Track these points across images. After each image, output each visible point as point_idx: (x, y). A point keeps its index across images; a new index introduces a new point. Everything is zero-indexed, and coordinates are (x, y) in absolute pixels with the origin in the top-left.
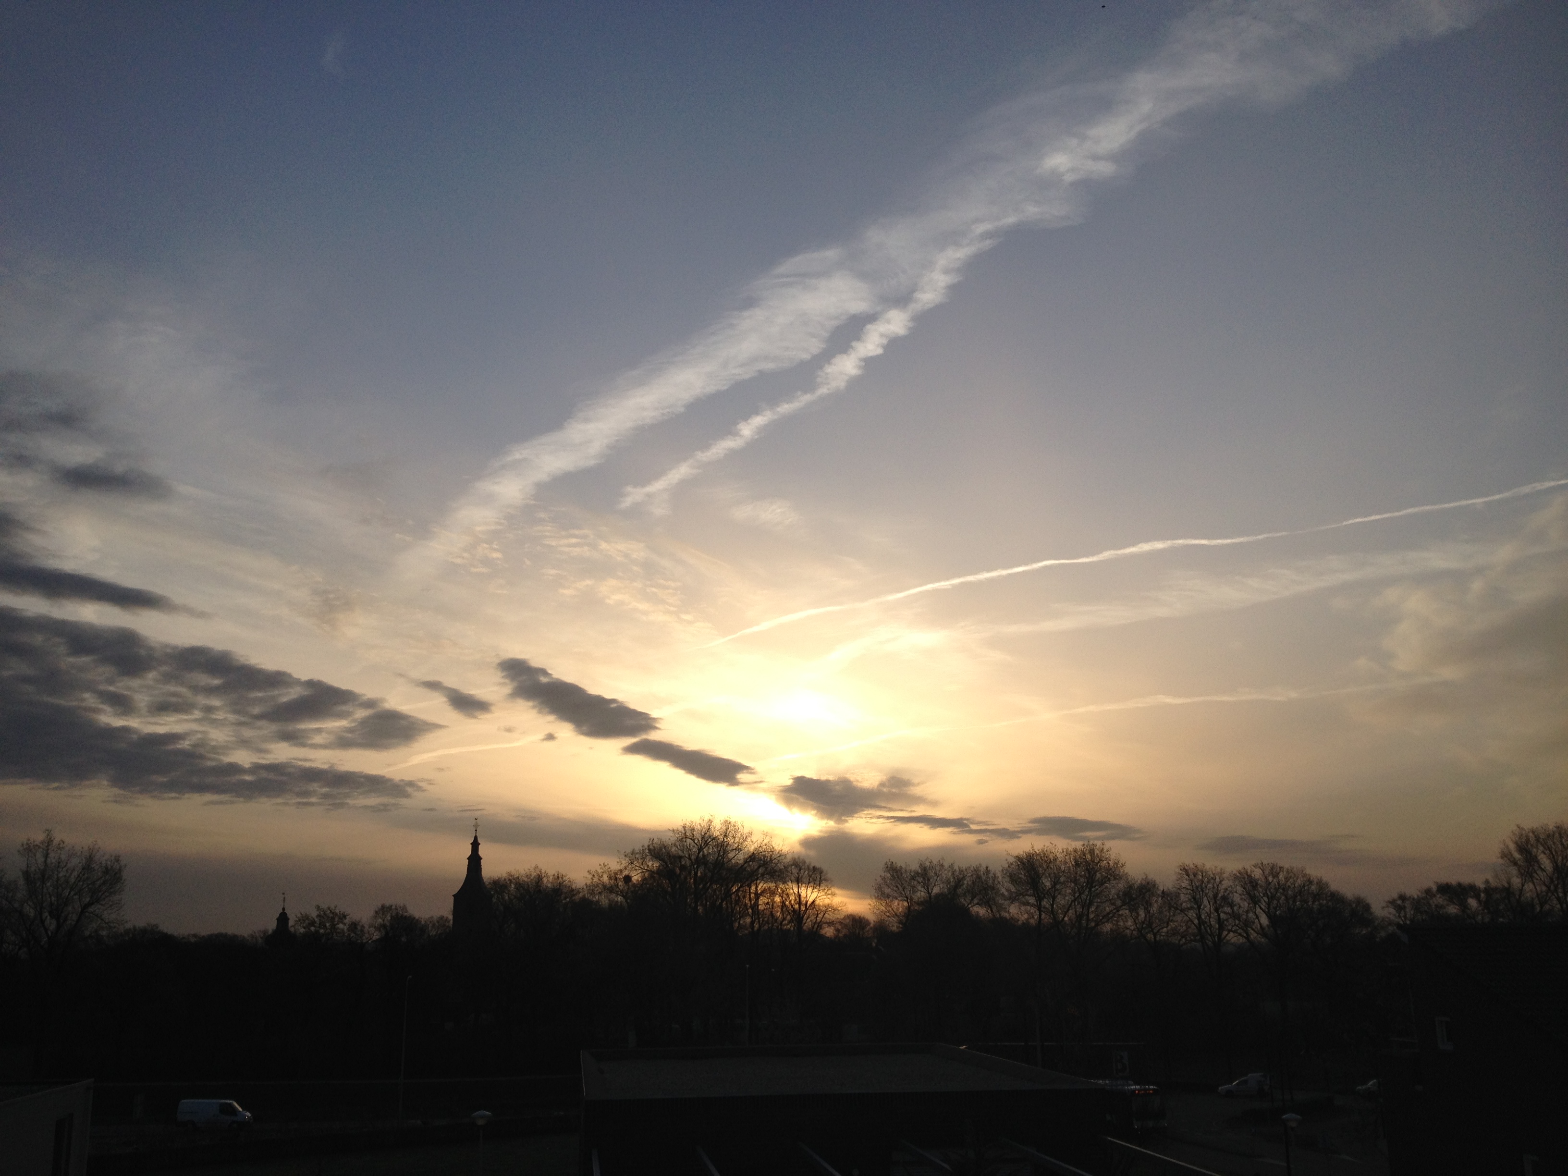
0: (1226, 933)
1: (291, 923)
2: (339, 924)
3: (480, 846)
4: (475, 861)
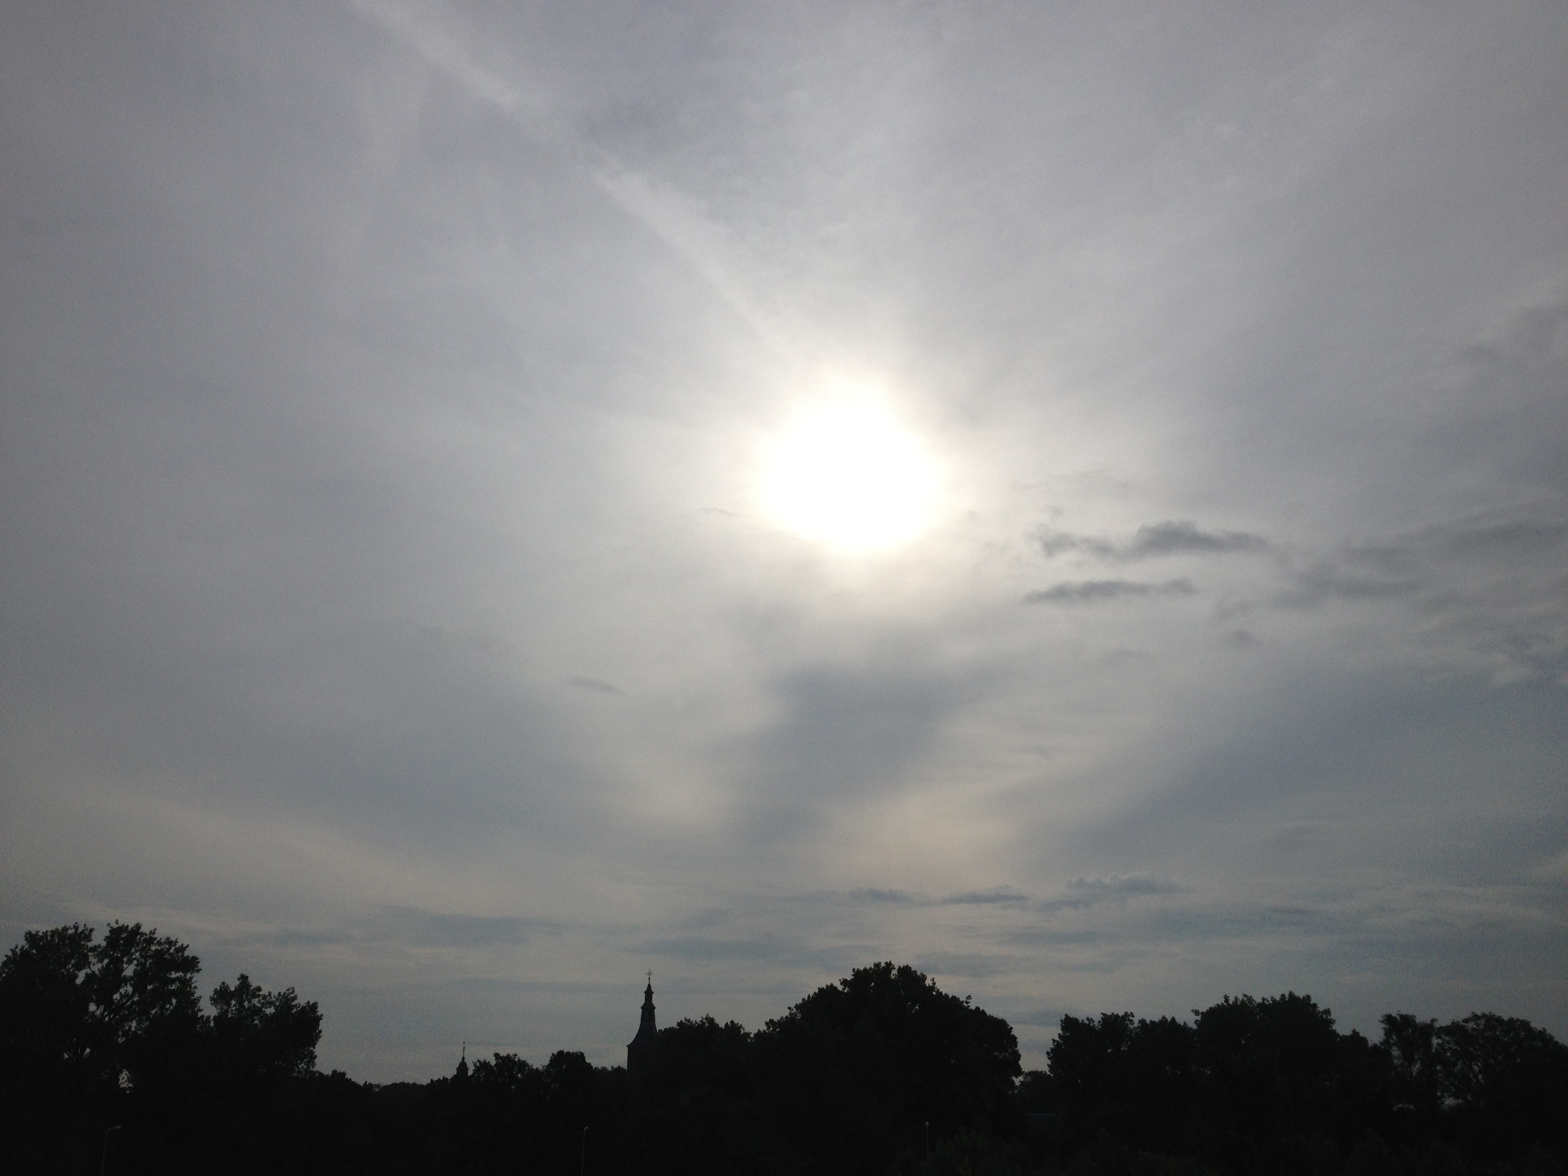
1: (470, 1073)
3: (653, 995)
4: (648, 1010)
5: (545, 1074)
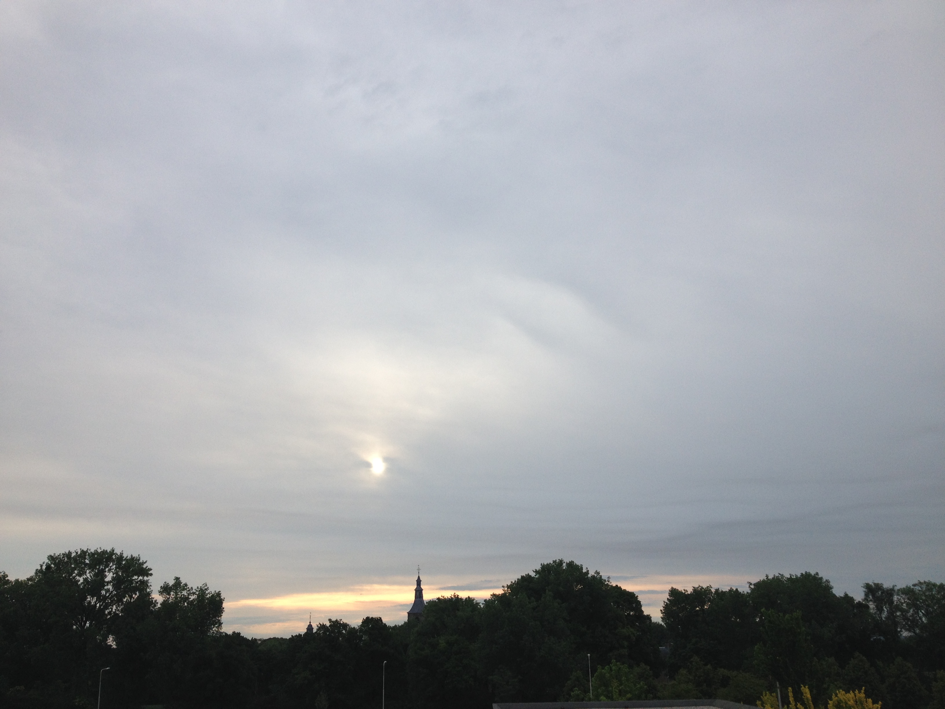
0: (900, 629)
2: (343, 631)
3: (421, 582)
4: (419, 593)
5: (359, 630)
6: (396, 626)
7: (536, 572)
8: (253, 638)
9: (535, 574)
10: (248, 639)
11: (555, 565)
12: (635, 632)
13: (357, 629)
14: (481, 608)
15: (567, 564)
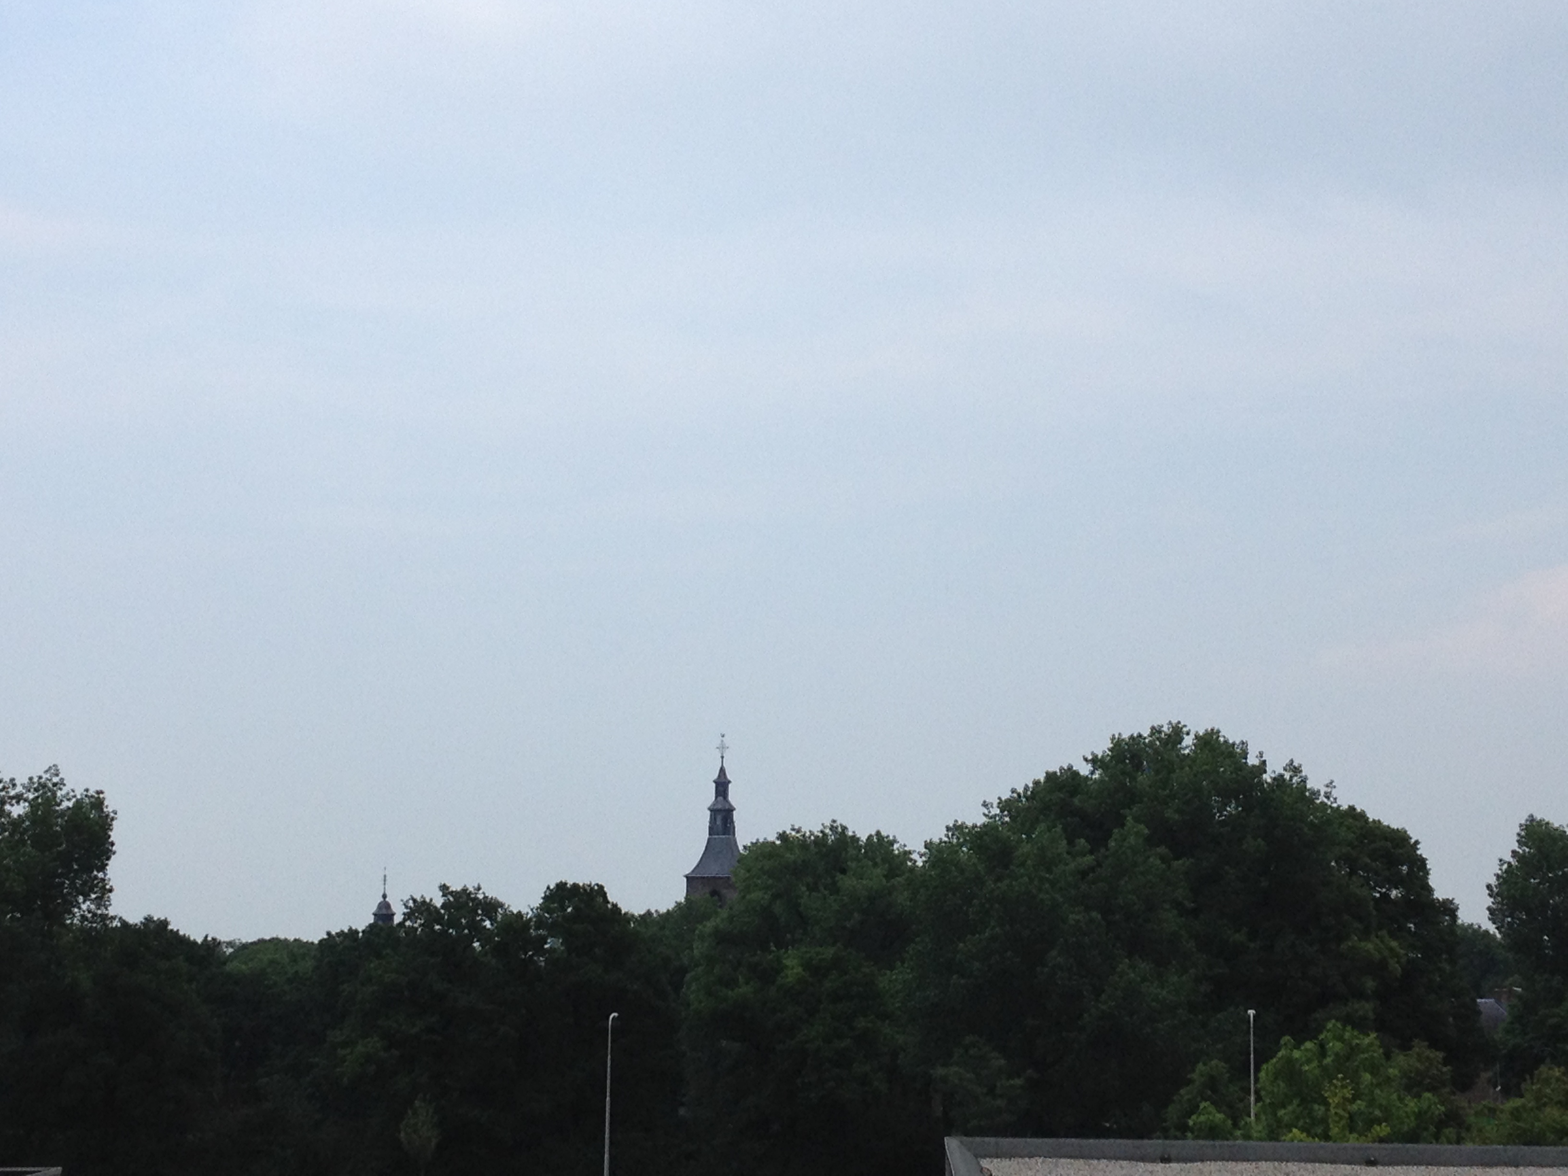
3: (730, 786)
5: (536, 922)
6: (649, 913)
7: (1095, 761)
8: (209, 939)
9: (1090, 767)
10: (192, 938)
11: (1158, 743)
12: (1402, 952)
13: (529, 916)
14: (917, 867)
15: (1197, 737)
